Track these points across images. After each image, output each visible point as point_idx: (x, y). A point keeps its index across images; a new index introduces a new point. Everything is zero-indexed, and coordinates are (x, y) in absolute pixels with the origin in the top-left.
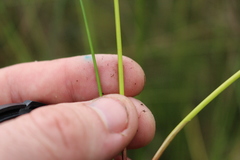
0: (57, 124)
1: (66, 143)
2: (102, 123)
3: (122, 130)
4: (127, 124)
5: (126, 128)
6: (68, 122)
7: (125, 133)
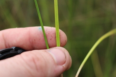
0: (33, 60)
1: (37, 69)
2: (54, 60)
3: (63, 64)
4: (65, 61)
5: (64, 63)
6: (38, 59)
7: (64, 65)
